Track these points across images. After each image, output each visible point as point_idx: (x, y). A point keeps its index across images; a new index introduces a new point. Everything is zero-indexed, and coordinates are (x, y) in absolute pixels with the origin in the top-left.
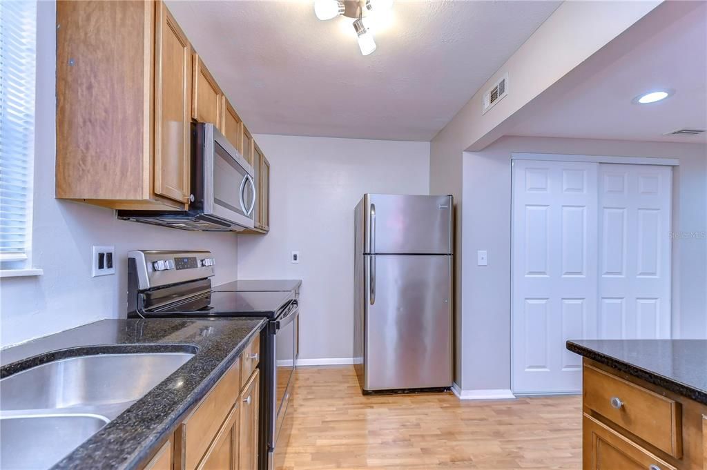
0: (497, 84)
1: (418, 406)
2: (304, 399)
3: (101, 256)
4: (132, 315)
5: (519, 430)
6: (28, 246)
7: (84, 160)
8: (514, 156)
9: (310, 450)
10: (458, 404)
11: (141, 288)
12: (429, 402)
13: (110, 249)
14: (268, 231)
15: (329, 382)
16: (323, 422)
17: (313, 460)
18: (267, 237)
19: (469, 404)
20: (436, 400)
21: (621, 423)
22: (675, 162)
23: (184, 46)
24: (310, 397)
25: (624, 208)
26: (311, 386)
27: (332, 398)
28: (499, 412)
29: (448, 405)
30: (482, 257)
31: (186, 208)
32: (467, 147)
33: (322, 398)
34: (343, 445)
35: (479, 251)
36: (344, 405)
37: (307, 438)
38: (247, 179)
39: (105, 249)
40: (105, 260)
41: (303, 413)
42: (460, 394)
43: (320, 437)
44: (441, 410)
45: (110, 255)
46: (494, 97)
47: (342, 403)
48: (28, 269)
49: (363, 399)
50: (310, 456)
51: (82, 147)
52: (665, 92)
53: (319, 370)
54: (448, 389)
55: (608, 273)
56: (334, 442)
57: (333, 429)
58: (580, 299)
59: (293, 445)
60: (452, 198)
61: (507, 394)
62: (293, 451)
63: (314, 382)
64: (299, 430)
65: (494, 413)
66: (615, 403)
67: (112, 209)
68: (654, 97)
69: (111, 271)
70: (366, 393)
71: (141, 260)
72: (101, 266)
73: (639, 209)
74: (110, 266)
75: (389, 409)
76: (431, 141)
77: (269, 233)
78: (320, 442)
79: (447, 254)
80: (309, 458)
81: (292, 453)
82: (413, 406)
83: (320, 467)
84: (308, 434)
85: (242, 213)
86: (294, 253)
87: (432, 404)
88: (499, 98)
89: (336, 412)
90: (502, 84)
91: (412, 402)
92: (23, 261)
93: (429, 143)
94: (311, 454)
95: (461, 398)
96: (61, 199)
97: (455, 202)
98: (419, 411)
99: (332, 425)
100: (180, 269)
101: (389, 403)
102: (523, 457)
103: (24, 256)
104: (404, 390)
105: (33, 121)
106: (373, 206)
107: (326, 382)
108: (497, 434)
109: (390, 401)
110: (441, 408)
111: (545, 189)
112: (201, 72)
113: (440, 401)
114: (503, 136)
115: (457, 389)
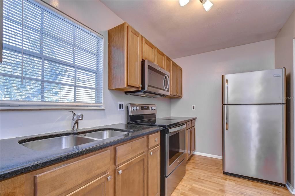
1: (256, 187)
2: (193, 168)
3: (120, 105)
4: (128, 123)
6: (103, 102)
7: (113, 78)
9: (189, 186)
11: (130, 115)
12: (265, 188)
13: (123, 103)
14: (182, 97)
15: (208, 164)
16: (199, 178)
17: (188, 190)
18: (182, 99)
23: (138, 37)
24: (196, 167)
26: (198, 164)
27: (207, 170)
29: (280, 194)
31: (140, 89)
33: (201, 169)
34: (205, 190)
36: (212, 175)
37: (189, 182)
38: (166, 77)
39: (121, 103)
40: (121, 106)
41: (191, 173)
42: (292, 190)
43: (195, 183)
44: (272, 194)
45: (122, 105)
47: (211, 174)
48: (103, 108)
49: (222, 175)
50: (188, 189)
51: (113, 75)
53: (205, 158)
54: (283, 185)
56: (201, 187)
57: (202, 182)
59: (183, 182)
60: (285, 69)
62: (182, 184)
63: (200, 163)
64: (187, 178)
67: (123, 91)
69: (123, 110)
70: (224, 173)
71: (130, 106)
72: (120, 108)
74: (122, 108)
75: (236, 184)
76: (275, 38)
77: (182, 98)
78: (194, 185)
79: (280, 104)
80: (187, 189)
81: (181, 185)
82: (252, 187)
83: (191, 194)
84: (191, 181)
85: (164, 90)
86: (193, 106)
87: (267, 190)
89: (206, 177)
91: (252, 185)
92: (102, 106)
94: (189, 188)
95: (292, 193)
96: (109, 89)
97: (287, 73)
98: (254, 190)
99: (202, 181)
100: (143, 110)
101: (237, 181)
103: (102, 104)
105: (103, 70)
106: (227, 81)
107: (205, 164)
109: (238, 180)
112: (145, 43)
113: (273, 189)
115: (291, 187)
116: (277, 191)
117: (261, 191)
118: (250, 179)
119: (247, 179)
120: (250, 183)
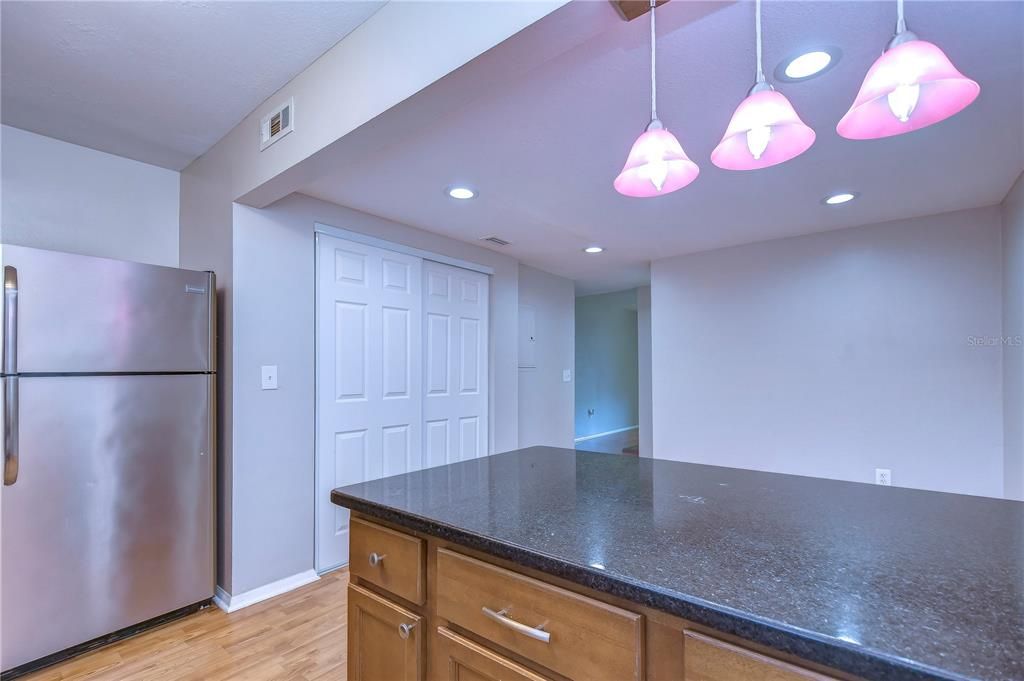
0: (279, 109)
5: (316, 626)
8: (319, 228)
10: (227, 621)
12: (163, 640)
19: (244, 615)
20: (181, 631)
21: (379, 583)
22: (491, 271)
25: (447, 316)
28: (289, 611)
29: (204, 632)
30: (269, 376)
32: (238, 196)
35: (264, 368)
42: (228, 604)
44: (186, 646)
46: (275, 128)
52: (469, 189)
54: (208, 602)
55: (433, 392)
58: (403, 426)
60: (214, 277)
61: (310, 577)
65: (282, 615)
66: (373, 558)
68: (461, 193)
73: (462, 318)
76: (181, 172)
79: (203, 373)
87: (170, 640)
88: (283, 132)
90: (286, 111)
91: (122, 656)
93: (178, 174)
95: (230, 611)
97: (219, 286)
98: (131, 668)
102: (315, 664)
104: (108, 636)
106: (10, 270)
108: (282, 646)
110: (186, 641)
111: (361, 281)
114: (295, 193)
115: (224, 596)
116: (196, 627)
117: (154, 659)
118: (110, 640)
119: (99, 647)
120: (113, 655)
